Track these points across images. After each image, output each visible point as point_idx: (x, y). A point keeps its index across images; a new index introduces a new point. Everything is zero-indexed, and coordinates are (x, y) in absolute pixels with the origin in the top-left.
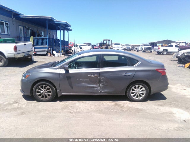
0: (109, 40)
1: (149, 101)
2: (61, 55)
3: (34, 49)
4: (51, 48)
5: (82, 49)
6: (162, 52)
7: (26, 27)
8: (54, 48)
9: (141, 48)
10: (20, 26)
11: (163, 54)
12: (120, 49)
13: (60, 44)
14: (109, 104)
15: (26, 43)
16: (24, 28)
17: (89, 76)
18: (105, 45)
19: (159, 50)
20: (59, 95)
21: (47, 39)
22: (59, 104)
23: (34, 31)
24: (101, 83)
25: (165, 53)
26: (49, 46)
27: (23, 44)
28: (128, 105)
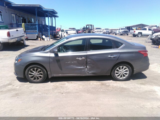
0: (91, 25)
1: (131, 80)
2: (50, 39)
3: (26, 34)
4: (41, 33)
5: (68, 34)
6: (137, 35)
7: (18, 15)
8: (44, 33)
9: (119, 31)
10: (12, 14)
11: (138, 37)
12: (100, 33)
13: (48, 29)
14: (96, 83)
15: (18, 29)
16: (16, 15)
17: (77, 58)
18: (88, 30)
19: (134, 33)
20: (50, 77)
21: (37, 25)
22: (50, 85)
23: (25, 18)
24: (88, 65)
25: (140, 36)
26: (38, 31)
27: (16, 30)
28: (113, 84)
